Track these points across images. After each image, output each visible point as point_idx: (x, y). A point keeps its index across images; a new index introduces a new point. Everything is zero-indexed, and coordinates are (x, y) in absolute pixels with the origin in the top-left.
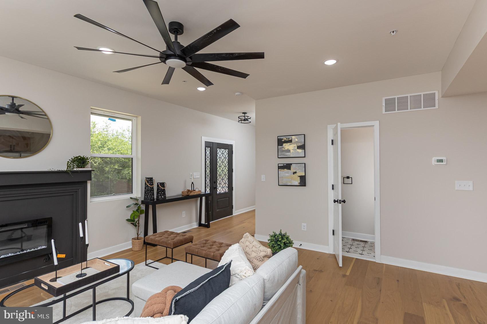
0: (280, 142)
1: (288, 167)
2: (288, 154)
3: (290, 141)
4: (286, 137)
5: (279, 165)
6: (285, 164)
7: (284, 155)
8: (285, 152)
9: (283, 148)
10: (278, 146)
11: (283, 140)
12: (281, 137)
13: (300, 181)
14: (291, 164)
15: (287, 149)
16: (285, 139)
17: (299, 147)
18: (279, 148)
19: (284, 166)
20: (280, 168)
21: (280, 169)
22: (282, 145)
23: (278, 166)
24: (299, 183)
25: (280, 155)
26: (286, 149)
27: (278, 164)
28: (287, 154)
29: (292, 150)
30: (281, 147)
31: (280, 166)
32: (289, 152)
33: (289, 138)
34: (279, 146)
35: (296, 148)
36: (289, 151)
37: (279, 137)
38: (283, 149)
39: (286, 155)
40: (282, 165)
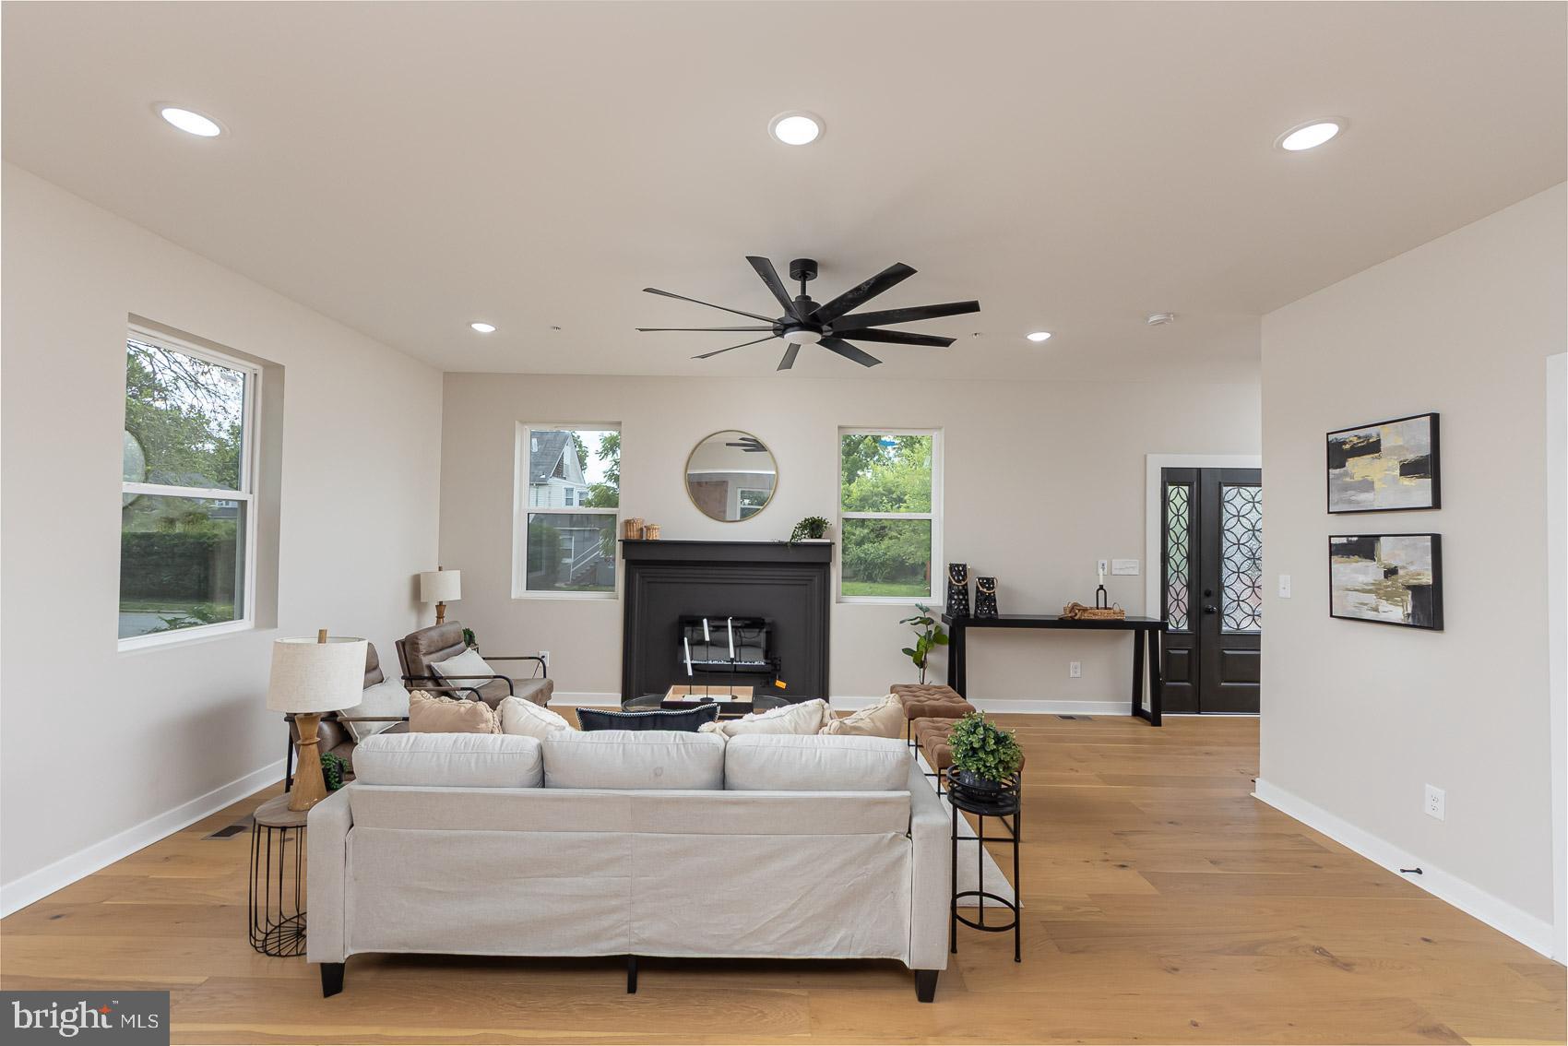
0: (1337, 454)
1: (1364, 547)
2: (1367, 500)
3: (1372, 448)
4: (1356, 432)
5: (1334, 541)
6: (1355, 539)
7: (1350, 502)
8: (1353, 492)
9: (1346, 474)
10: (1328, 468)
11: (1347, 446)
12: (1340, 436)
13: (1414, 607)
14: (1378, 536)
15: (1361, 479)
16: (1355, 440)
17: (1409, 469)
18: (1331, 476)
19: (1350, 543)
20: (1335, 550)
21: (1337, 554)
22: (1344, 466)
23: (1330, 545)
24: (1408, 615)
25: (1337, 503)
26: (1358, 477)
27: (1330, 537)
28: (1363, 497)
29: (1379, 480)
30: (1337, 471)
31: (1335, 545)
32: (1367, 491)
33: (1367, 437)
34: (1330, 471)
35: (1398, 472)
36: (1367, 486)
37: (1331, 437)
38: (1348, 479)
39: (1358, 503)
40: (1344, 540)
